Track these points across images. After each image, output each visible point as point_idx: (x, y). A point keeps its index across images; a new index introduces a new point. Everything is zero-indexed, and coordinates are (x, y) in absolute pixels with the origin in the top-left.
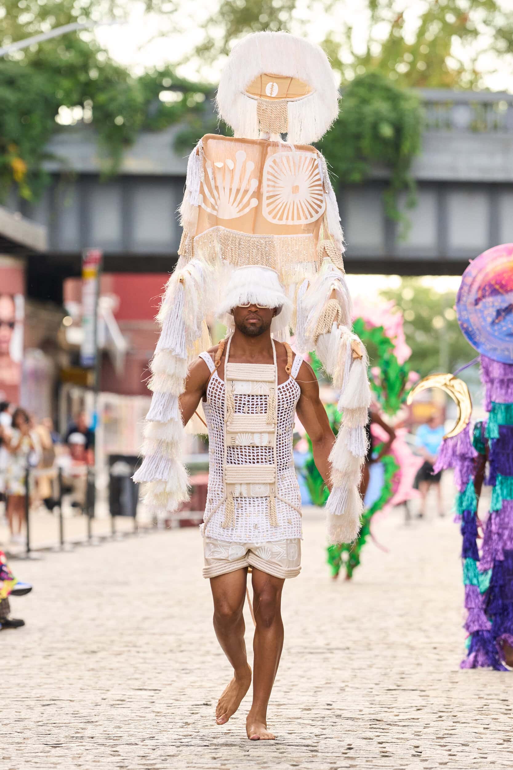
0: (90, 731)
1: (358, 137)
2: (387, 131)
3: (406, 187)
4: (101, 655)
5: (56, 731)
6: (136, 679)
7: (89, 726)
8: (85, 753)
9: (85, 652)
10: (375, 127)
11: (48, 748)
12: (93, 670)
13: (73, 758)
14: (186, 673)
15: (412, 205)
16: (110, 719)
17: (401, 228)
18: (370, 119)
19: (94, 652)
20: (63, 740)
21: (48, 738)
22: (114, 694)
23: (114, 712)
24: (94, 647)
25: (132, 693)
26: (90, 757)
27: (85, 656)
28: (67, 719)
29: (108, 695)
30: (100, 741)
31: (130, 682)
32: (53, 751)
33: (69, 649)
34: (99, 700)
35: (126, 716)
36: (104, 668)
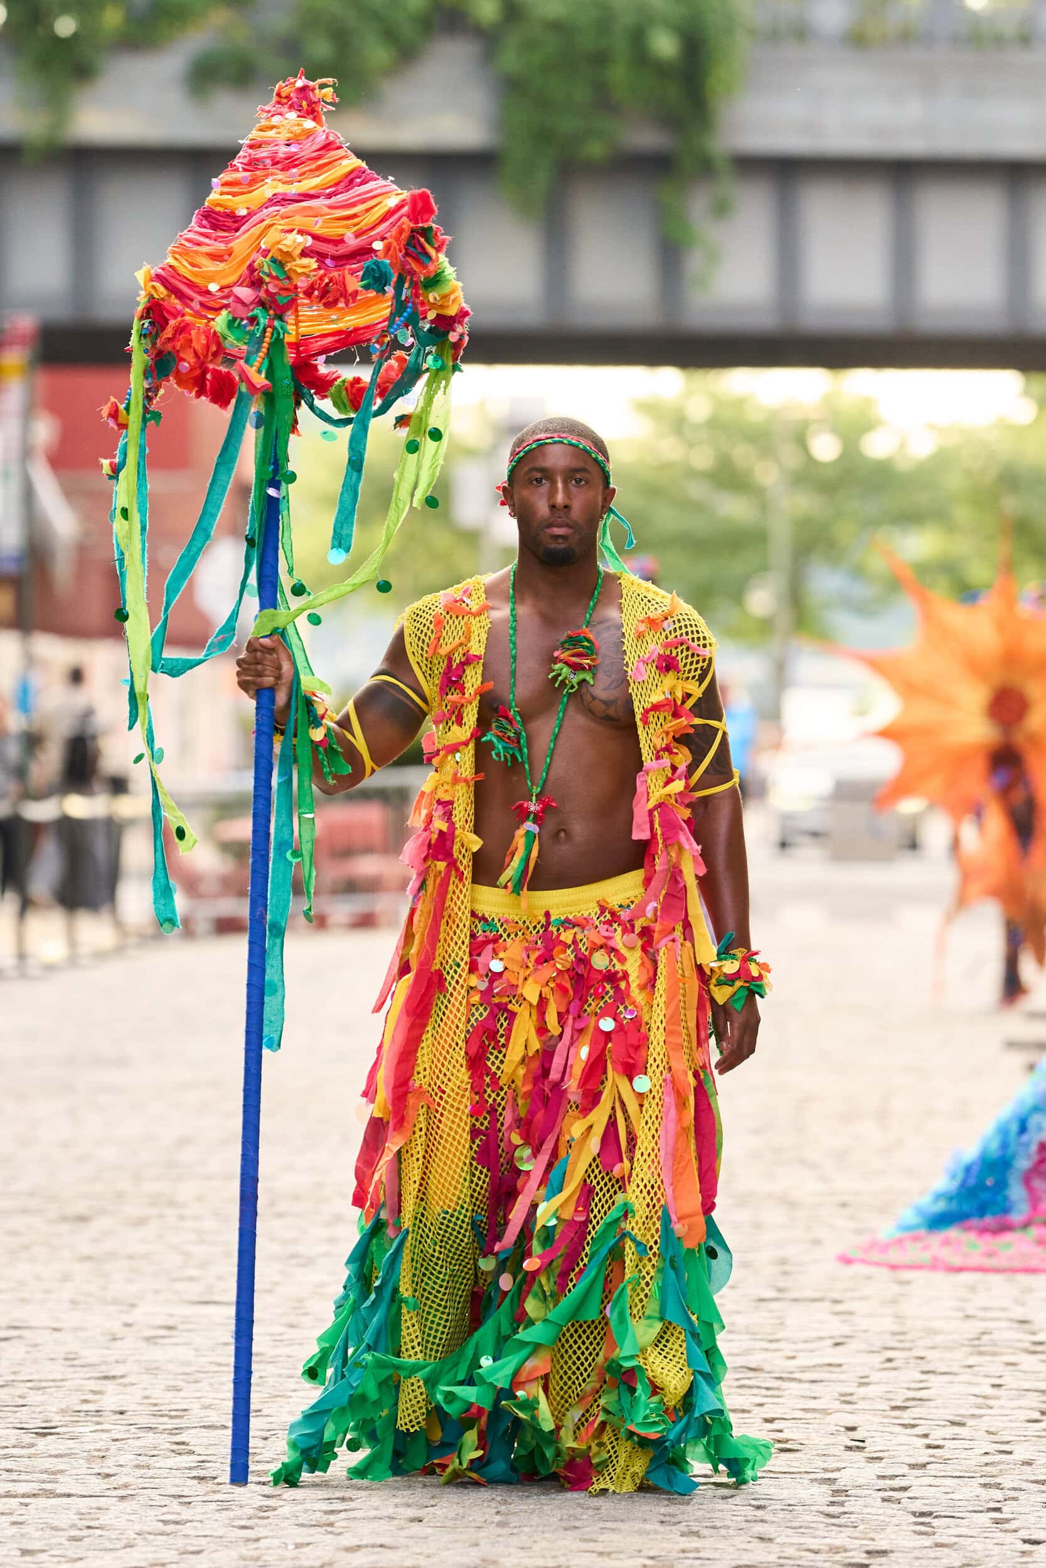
0: (112, 1399)
1: (601, 59)
2: (665, 45)
3: (706, 168)
4: (101, 1223)
5: (34, 1398)
6: (191, 1279)
7: (110, 1386)
8: (114, 1447)
9: (65, 1219)
10: (638, 38)
11: (27, 1438)
12: (88, 1258)
13: (90, 1459)
14: (301, 1266)
15: (721, 209)
16: (152, 1370)
17: (695, 263)
18: (627, 20)
19: (82, 1219)
20: (56, 1419)
21: (23, 1414)
22: (152, 1313)
23: (156, 1354)
24: (81, 1208)
25: (190, 1310)
26: (127, 1458)
27: (65, 1228)
28: (57, 1370)
29: (136, 1316)
30: (143, 1421)
31: (179, 1286)
32: (42, 1443)
33: (24, 1211)
34: (116, 1327)
35: (188, 1363)
36: (112, 1256)
